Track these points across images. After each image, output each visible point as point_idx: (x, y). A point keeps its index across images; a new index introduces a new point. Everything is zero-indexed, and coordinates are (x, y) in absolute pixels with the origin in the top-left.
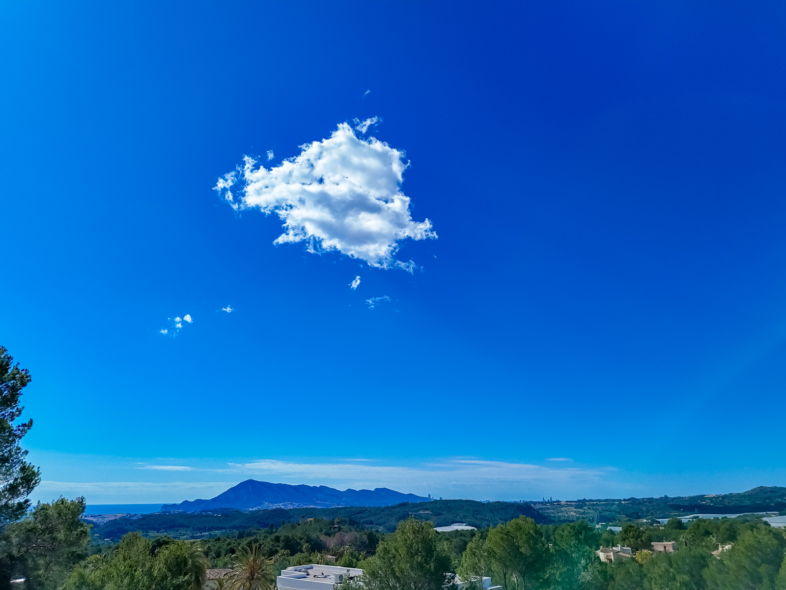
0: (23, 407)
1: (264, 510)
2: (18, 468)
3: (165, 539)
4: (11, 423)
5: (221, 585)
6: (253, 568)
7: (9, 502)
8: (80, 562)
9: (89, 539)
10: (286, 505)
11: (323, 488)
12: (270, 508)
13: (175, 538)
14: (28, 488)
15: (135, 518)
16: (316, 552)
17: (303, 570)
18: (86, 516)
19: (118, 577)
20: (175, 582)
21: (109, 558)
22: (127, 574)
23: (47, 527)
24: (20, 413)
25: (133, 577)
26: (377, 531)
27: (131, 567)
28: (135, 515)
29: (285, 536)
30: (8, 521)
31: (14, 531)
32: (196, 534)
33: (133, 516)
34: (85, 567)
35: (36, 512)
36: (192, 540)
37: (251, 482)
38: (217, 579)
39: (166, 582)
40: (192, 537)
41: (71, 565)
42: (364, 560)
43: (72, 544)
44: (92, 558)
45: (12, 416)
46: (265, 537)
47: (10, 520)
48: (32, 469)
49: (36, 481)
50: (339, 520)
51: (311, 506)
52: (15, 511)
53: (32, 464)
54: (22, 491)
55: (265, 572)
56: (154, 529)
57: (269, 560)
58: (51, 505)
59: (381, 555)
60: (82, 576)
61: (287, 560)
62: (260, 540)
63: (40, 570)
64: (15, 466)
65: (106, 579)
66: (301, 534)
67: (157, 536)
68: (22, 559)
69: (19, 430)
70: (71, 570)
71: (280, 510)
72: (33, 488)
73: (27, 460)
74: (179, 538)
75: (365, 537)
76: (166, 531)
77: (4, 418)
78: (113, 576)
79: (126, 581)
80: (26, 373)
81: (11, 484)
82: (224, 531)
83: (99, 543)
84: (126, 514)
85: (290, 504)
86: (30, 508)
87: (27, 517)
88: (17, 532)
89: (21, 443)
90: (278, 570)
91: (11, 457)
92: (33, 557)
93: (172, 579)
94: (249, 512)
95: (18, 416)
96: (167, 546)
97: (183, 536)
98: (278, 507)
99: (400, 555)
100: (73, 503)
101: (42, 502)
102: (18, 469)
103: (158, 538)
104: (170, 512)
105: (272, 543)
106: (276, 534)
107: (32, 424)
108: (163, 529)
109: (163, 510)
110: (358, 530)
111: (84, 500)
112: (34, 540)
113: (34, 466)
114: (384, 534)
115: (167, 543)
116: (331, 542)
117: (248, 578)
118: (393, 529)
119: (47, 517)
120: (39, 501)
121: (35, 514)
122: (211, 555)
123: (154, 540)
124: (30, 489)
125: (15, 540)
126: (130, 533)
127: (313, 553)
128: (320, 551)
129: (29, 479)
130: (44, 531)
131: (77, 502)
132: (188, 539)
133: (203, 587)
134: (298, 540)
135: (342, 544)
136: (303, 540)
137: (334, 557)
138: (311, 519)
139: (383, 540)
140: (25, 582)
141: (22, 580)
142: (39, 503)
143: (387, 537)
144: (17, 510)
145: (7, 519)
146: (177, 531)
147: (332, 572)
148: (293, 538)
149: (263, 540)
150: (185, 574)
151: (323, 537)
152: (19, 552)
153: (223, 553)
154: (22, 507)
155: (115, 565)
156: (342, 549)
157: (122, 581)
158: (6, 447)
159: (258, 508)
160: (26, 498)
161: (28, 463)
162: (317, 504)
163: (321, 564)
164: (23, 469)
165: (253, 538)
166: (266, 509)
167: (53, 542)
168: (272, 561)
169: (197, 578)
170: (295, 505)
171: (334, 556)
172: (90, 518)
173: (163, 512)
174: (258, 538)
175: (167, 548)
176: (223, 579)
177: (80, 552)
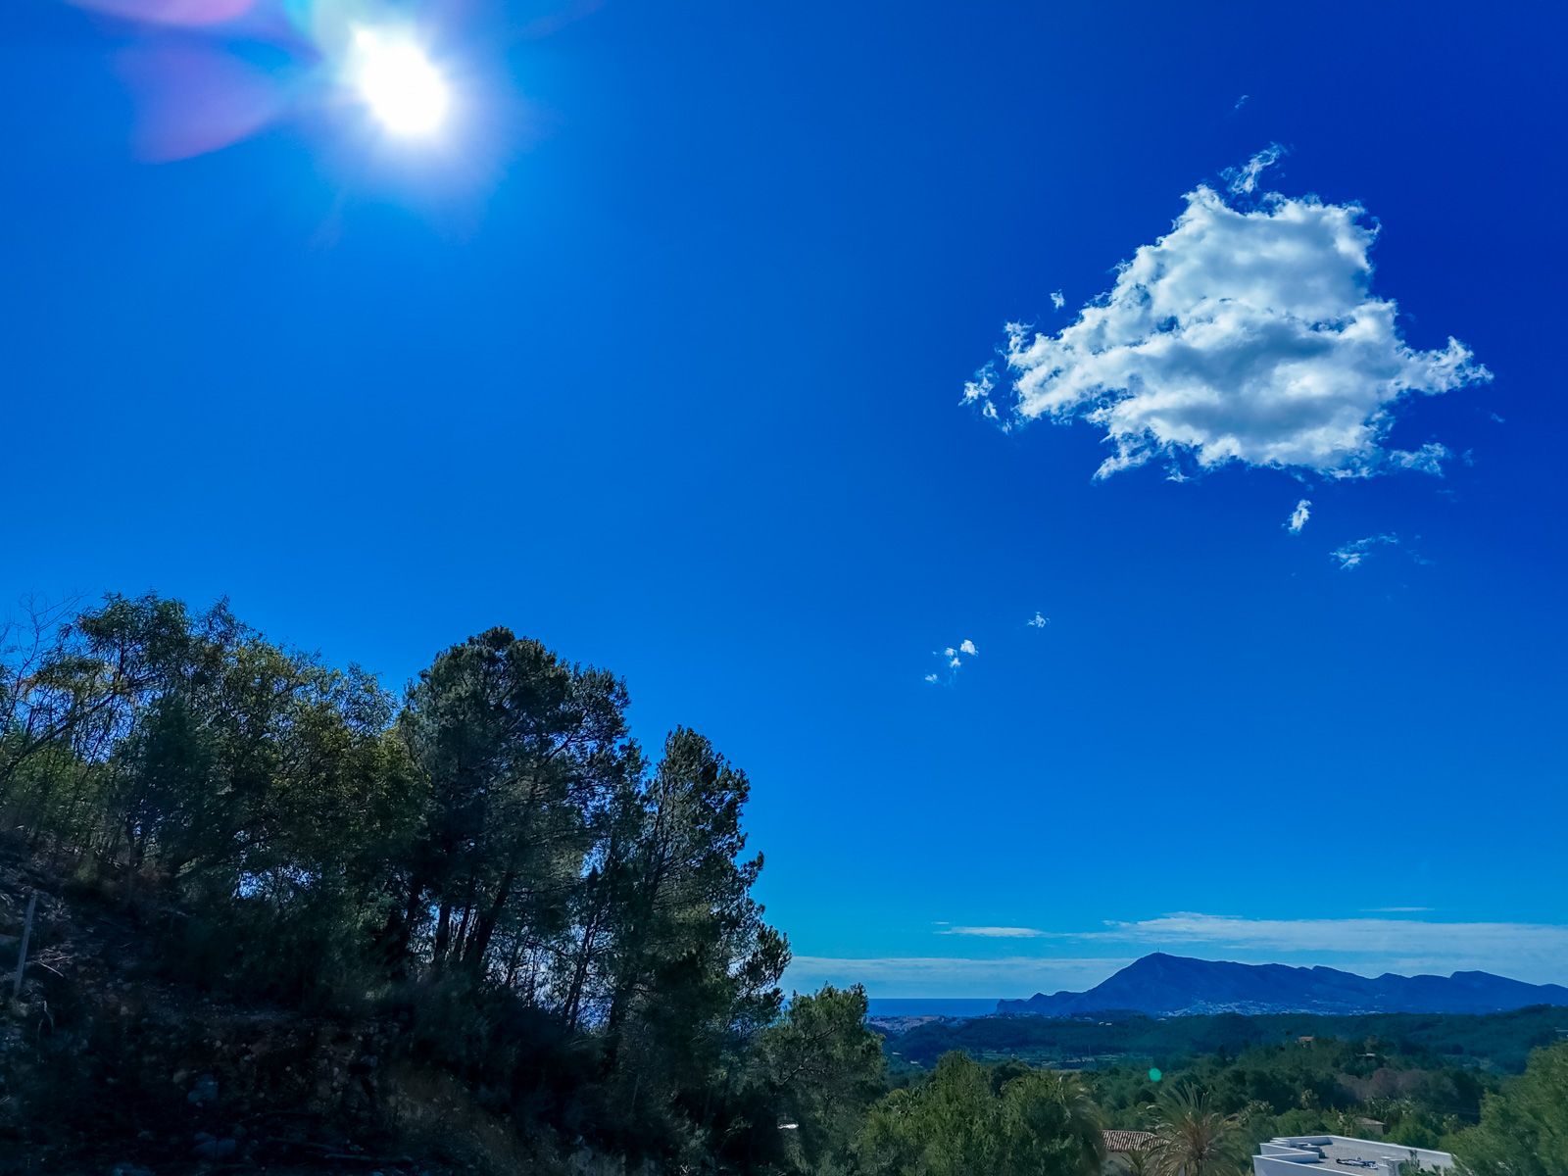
0: (747, 834)
1: (1198, 1016)
2: (754, 935)
3: (1014, 1066)
4: (732, 860)
5: (1137, 1161)
6: (1198, 1134)
7: (752, 992)
8: (877, 1101)
9: (883, 1060)
10: (1244, 1007)
11: (1322, 974)
12: (1211, 1012)
13: (1032, 1065)
14: (775, 970)
15: (954, 1024)
16: (1333, 1109)
17: (1309, 1145)
18: (872, 1019)
19: (944, 1133)
20: (1046, 1149)
21: (923, 1098)
22: (957, 1128)
23: (815, 1037)
24: (743, 844)
25: (968, 1132)
26: (1477, 1070)
27: (961, 1114)
28: (954, 1019)
29: (1255, 1072)
30: (755, 1024)
31: (766, 1041)
32: (1071, 1059)
33: (950, 1021)
34: (887, 1110)
35: (794, 1011)
36: (1066, 1072)
37: (1159, 960)
38: (1128, 1151)
39: (1031, 1147)
40: (1064, 1066)
41: (864, 1104)
42: (1454, 1133)
43: (857, 1069)
44: (894, 1094)
45: (732, 848)
46: (1211, 1071)
47: (758, 1022)
48: (775, 937)
49: (785, 958)
50: (1375, 1043)
51: (1303, 1011)
52: (761, 1008)
53: (774, 929)
54: (767, 973)
55: (1225, 1143)
56: (992, 1047)
57: (1230, 1120)
58: (814, 998)
59: (1497, 1124)
60: (884, 1127)
61: (1269, 1124)
62: (1202, 1077)
63: (816, 1110)
64: (749, 933)
65: (922, 1133)
66: (1290, 1070)
67: (1000, 1060)
68: (787, 1090)
69: (746, 871)
70: (864, 1114)
71: (1234, 1017)
72: (782, 969)
73: (765, 920)
74: (1040, 1066)
75: (1448, 1083)
76: (1013, 1051)
77: (722, 852)
78: (935, 1130)
79: (959, 1142)
80: (742, 776)
81: (748, 963)
82: (1123, 1055)
83: (902, 1068)
84: (937, 1018)
85: (1254, 1005)
86: (783, 1004)
87: (782, 1020)
88: (772, 1044)
89: (751, 893)
90: (1252, 1141)
91: (742, 916)
92: (802, 1087)
93: (1040, 1143)
94: (1168, 1018)
95: (740, 848)
96: (1020, 1080)
97: (1047, 1061)
98: (1228, 1011)
99: (1550, 1129)
100: (846, 994)
101: (799, 994)
102: (755, 937)
103: (1000, 1063)
104: (1013, 1015)
105: (1228, 1085)
106: (1233, 1068)
107: (762, 861)
108: (1007, 1046)
109: (1001, 1011)
110: (1426, 1065)
111: (863, 990)
112: (798, 1058)
113: (777, 932)
114: (1496, 1078)
115: (1018, 1074)
116: (1367, 1090)
117: (1192, 1153)
118: (1520, 1068)
119: (811, 1020)
120: (795, 992)
121: (792, 1013)
122: (1107, 1102)
123: (995, 1067)
124: (778, 971)
125: (771, 1057)
126: (950, 1052)
127: (1325, 1112)
128: (1342, 1107)
129: (772, 955)
130: (810, 1043)
131: (852, 993)
132: (1055, 1068)
133: (1102, 1164)
134: (1287, 1082)
135: (1393, 1094)
136: (1298, 1083)
137: (1377, 1123)
138: (1309, 1039)
139: (1495, 1090)
140: (798, 1129)
141: (794, 1126)
142: (794, 995)
143: (1505, 1085)
144: (766, 1006)
145: (753, 1021)
146: (1034, 1052)
147: (1378, 1155)
148: (1274, 1077)
149: (1209, 1077)
150: (1064, 1136)
151: (1343, 1079)
152: (780, 1077)
153: (1131, 1100)
154: (773, 999)
155: (935, 1111)
156: (1393, 1107)
157: (952, 1142)
158: (732, 900)
159: (1185, 1012)
160: (774, 987)
161: (768, 926)
162: (1315, 1006)
163: (1348, 1136)
164: (762, 937)
165: (1184, 1073)
166: (1203, 1015)
167: (828, 1064)
168: (1237, 1124)
169: (1087, 1144)
170: (1264, 1006)
171: (1378, 1120)
172: (880, 1022)
173: (1001, 1015)
174: (1197, 1073)
175: (1019, 1083)
176: (1141, 1152)
177: (874, 1084)
